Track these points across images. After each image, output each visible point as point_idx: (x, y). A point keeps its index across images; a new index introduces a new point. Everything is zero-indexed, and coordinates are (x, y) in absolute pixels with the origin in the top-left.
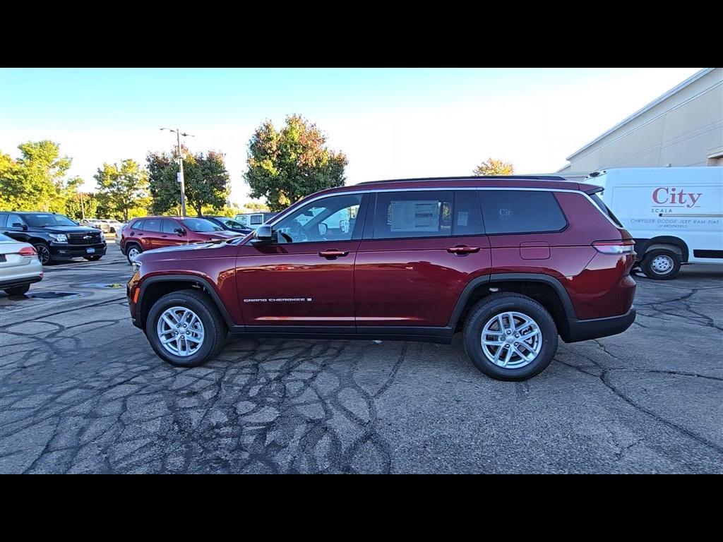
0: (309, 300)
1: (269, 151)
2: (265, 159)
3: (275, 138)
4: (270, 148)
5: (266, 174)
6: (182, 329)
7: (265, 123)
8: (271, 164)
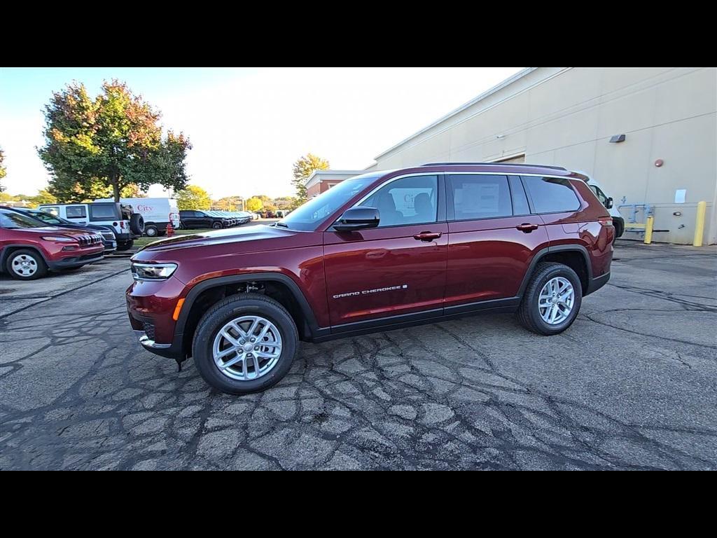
0: (405, 286)
1: (85, 124)
2: (78, 133)
3: (91, 108)
4: (85, 120)
5: (84, 153)
6: (248, 345)
7: (73, 87)
8: (90, 141)
